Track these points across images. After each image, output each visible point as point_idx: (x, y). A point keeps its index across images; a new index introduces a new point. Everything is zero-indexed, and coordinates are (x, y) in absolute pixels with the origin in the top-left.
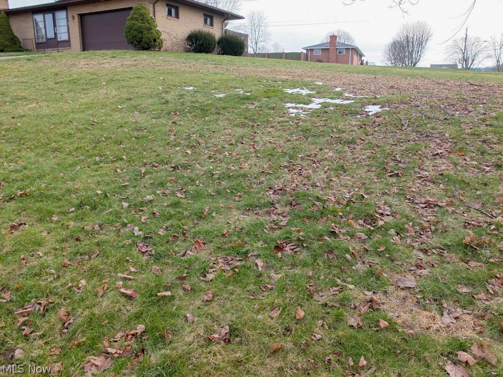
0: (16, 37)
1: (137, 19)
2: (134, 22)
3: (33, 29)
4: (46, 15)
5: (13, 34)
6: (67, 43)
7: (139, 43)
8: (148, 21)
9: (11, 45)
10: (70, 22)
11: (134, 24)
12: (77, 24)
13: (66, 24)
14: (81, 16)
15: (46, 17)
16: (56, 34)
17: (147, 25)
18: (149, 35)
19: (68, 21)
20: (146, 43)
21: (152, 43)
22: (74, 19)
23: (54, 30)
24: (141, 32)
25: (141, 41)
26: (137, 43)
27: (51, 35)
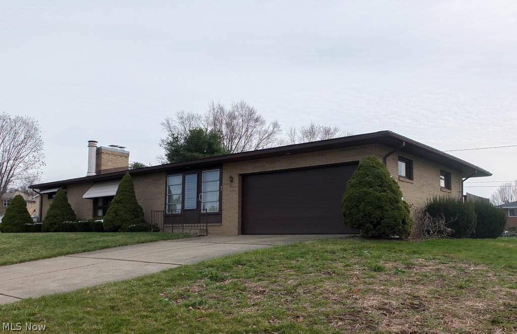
0: (139, 207)
1: (370, 185)
2: (365, 189)
3: (164, 195)
4: (187, 177)
5: (137, 203)
6: (216, 217)
7: (375, 226)
8: (390, 187)
9: (132, 219)
10: (224, 186)
11: (366, 194)
12: (237, 189)
13: (218, 189)
14: (244, 177)
15: (186, 179)
16: (199, 203)
17: (390, 195)
18: (396, 213)
19: (221, 184)
20: (388, 227)
21: (401, 227)
22: (232, 181)
23: (198, 197)
24: (381, 208)
25: (379, 223)
26: (372, 227)
27: (191, 204)
